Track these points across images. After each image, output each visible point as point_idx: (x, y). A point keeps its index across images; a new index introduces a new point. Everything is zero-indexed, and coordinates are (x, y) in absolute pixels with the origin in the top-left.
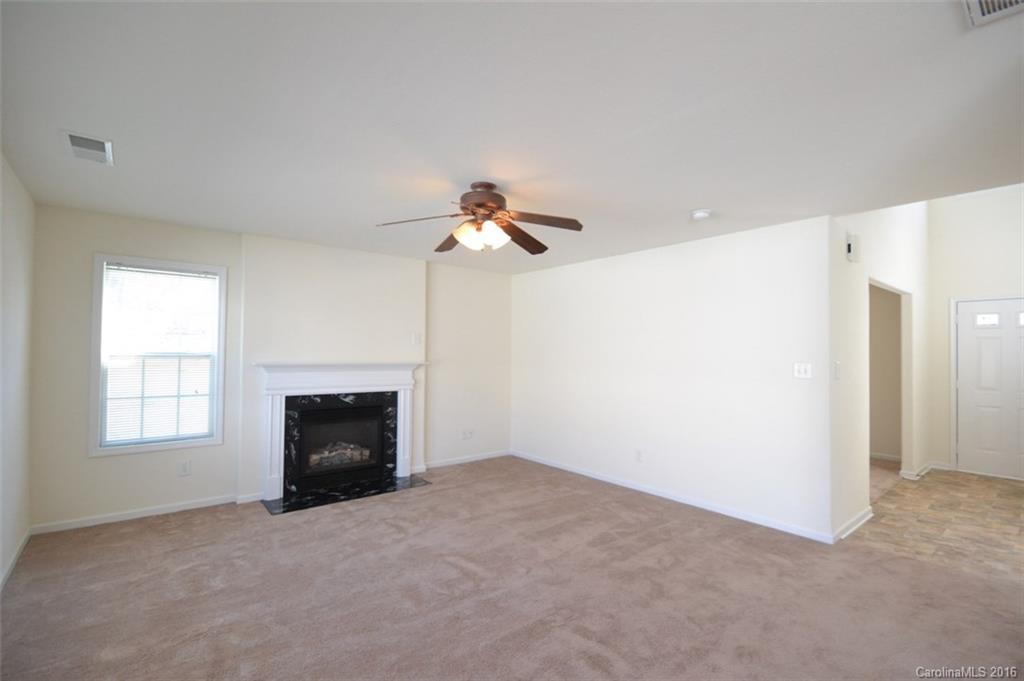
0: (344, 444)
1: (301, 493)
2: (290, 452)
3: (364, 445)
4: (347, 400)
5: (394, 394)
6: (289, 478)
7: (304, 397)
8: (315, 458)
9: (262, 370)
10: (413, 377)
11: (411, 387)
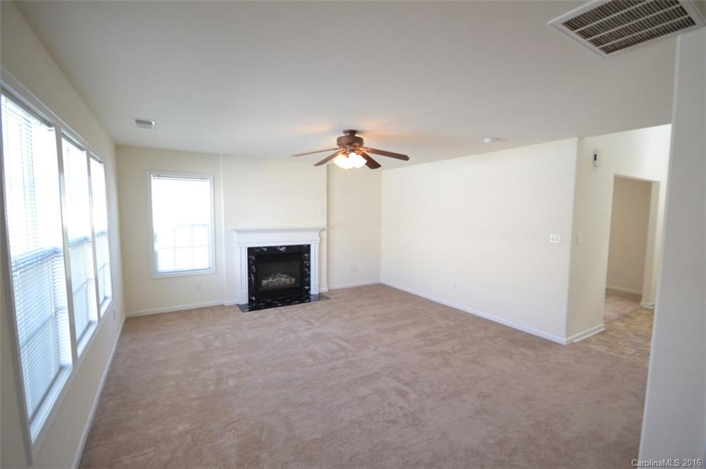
0: (281, 275)
1: (258, 301)
2: (251, 279)
3: (292, 276)
4: (281, 249)
5: (309, 246)
6: (251, 293)
7: (257, 248)
8: (264, 282)
9: (234, 233)
10: (320, 236)
11: (319, 242)
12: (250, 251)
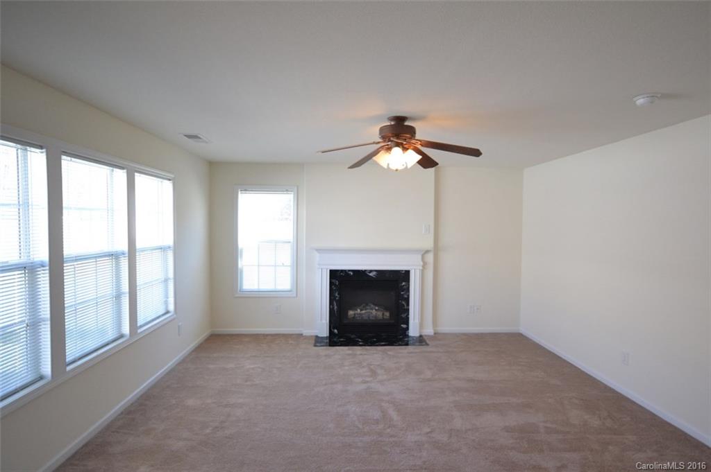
0: (372, 306)
1: (339, 336)
2: (333, 308)
3: (386, 309)
4: (371, 274)
5: (408, 272)
6: (332, 324)
7: (342, 271)
8: (351, 313)
9: (316, 253)
10: (423, 260)
11: (421, 268)
12: (334, 274)
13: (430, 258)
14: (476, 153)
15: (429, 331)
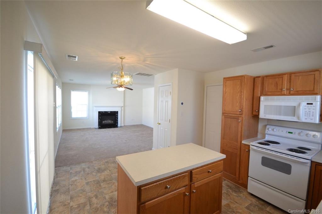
0: (109, 120)
2: (99, 121)
3: (112, 120)
4: (109, 112)
5: (118, 112)
6: (99, 125)
8: (103, 122)
9: (95, 107)
11: (121, 110)
12: (99, 112)
13: (123, 108)
14: (132, 90)
15: (123, 125)
